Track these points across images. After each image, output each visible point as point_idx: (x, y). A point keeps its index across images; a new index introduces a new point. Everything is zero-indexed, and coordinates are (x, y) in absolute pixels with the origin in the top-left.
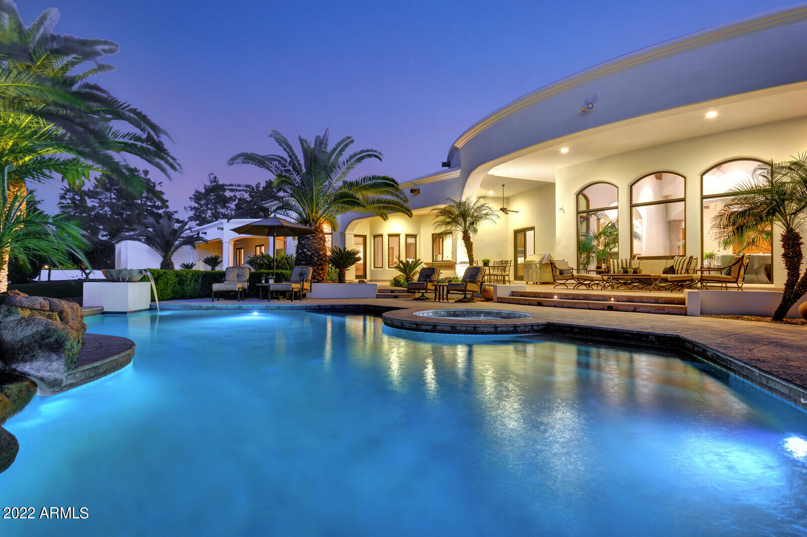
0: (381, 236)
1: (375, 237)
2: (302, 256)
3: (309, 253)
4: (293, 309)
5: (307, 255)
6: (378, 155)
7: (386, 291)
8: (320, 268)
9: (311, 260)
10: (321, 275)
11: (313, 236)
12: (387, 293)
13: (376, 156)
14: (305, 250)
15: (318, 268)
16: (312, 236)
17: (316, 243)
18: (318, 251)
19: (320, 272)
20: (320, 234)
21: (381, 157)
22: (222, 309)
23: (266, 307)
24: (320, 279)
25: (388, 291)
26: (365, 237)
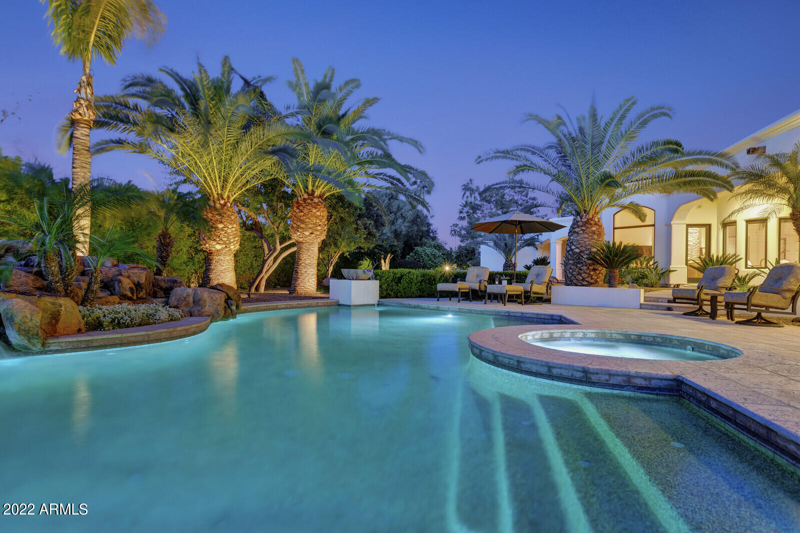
0: (734, 223)
1: (725, 225)
2: (570, 254)
3: (577, 250)
4: (483, 314)
5: (575, 253)
6: (667, 111)
7: (660, 300)
8: (591, 268)
9: (579, 258)
10: (594, 277)
11: (584, 230)
12: (662, 302)
13: (665, 114)
14: (573, 247)
15: (588, 268)
16: (582, 230)
17: (587, 238)
18: (588, 247)
19: (592, 273)
20: (592, 227)
21: (670, 113)
22: (424, 308)
23: (459, 309)
24: (592, 281)
25: (664, 300)
26: (708, 227)
